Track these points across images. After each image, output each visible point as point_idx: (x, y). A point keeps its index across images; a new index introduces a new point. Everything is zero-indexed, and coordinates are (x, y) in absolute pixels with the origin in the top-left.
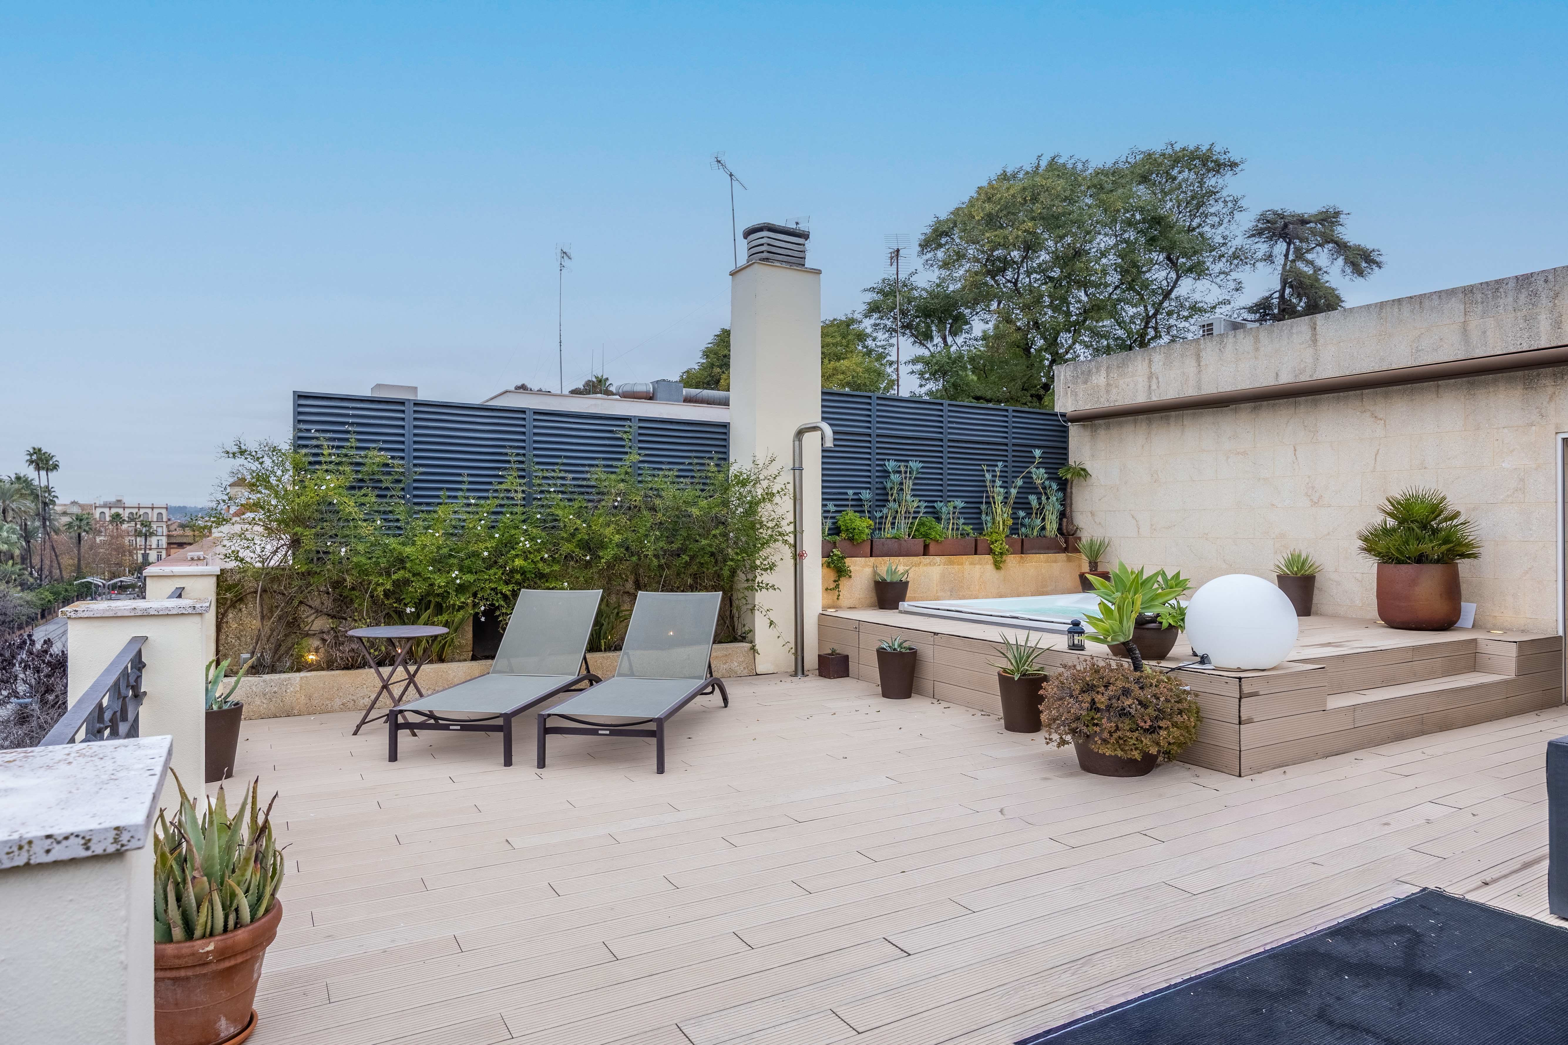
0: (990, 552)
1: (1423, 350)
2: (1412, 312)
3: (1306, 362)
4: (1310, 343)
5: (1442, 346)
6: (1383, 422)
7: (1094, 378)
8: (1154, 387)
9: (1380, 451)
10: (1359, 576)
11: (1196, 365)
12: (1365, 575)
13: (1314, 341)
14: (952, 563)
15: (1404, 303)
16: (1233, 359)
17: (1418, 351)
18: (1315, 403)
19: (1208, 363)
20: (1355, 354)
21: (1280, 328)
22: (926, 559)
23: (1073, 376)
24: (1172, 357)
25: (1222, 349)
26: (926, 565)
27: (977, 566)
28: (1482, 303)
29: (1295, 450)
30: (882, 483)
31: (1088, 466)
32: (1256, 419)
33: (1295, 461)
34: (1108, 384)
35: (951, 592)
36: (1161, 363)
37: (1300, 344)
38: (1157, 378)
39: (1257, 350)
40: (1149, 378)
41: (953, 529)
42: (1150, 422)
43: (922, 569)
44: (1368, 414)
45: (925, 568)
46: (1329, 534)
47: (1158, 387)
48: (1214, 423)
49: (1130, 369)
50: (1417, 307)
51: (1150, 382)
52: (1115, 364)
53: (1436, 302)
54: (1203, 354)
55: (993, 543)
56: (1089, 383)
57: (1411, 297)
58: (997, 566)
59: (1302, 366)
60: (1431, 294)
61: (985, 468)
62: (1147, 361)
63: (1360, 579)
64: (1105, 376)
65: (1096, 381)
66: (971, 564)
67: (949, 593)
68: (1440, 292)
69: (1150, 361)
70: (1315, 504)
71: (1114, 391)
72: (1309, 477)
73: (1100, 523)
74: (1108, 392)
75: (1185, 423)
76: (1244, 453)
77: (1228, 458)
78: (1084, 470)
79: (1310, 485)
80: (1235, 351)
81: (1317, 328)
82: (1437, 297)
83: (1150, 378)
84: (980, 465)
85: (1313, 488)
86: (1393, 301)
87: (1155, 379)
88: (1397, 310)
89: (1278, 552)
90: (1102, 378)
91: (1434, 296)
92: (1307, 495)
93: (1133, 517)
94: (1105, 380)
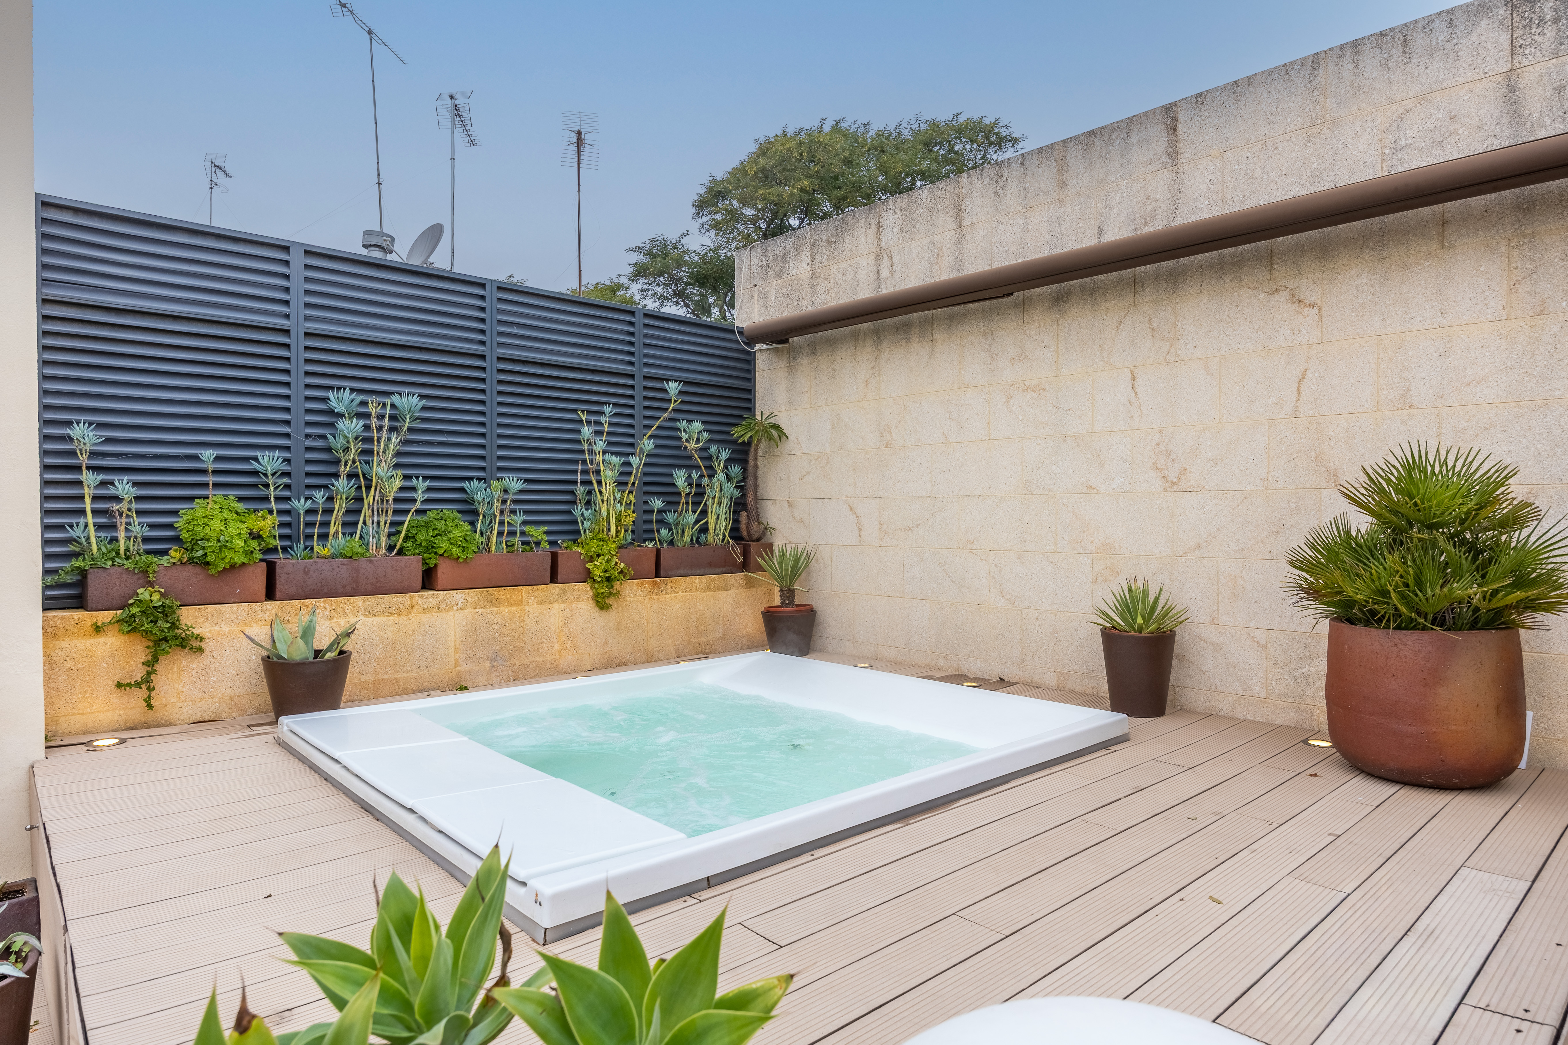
0: (587, 577)
1: (1408, 146)
2: (1385, 65)
3: (1156, 200)
4: (1165, 159)
5: (1455, 132)
6: (1315, 310)
7: (792, 265)
8: (885, 273)
9: (1309, 375)
10: (1260, 635)
11: (955, 226)
12: (1273, 634)
13: (1174, 154)
14: (494, 602)
15: (1367, 48)
16: (1019, 208)
17: (1396, 150)
18: (1175, 279)
19: (974, 220)
20: (1258, 172)
21: (1106, 138)
22: (429, 598)
23: (761, 267)
24: (915, 215)
25: (1000, 192)
26: (429, 610)
27: (556, 606)
28: (1556, 21)
29: (1134, 379)
30: (324, 437)
31: (782, 420)
32: (1060, 322)
33: (1134, 399)
34: (813, 275)
35: (493, 660)
36: (896, 230)
37: (1145, 165)
38: (890, 257)
39: (1063, 185)
40: (877, 259)
41: (500, 534)
42: (878, 335)
43: (416, 619)
44: (1284, 296)
45: (425, 618)
46: (1199, 546)
47: (891, 273)
48: (984, 334)
49: (847, 245)
50: (1397, 52)
51: (878, 265)
52: (824, 238)
53: (1441, 33)
54: (967, 204)
55: (591, 559)
56: (785, 275)
57: (1382, 34)
58: (602, 603)
59: (1149, 208)
60: (1429, 20)
61: (584, 417)
62: (874, 227)
63: (1262, 641)
64: (809, 260)
65: (795, 271)
66: (542, 601)
67: (488, 664)
68: (1452, 11)
69: (879, 226)
70: (1172, 485)
71: (823, 285)
72: (1161, 431)
73: (801, 520)
74: (813, 288)
75: (936, 336)
76: (1039, 388)
77: (1009, 397)
78: (777, 427)
79: (1162, 447)
80: (1023, 193)
81: (1180, 127)
82: (1444, 24)
83: (878, 258)
84: (575, 411)
85: (1168, 453)
86: (1342, 48)
87: (886, 259)
88: (1350, 66)
89: (1100, 579)
90: (804, 264)
91: (1437, 24)
92: (1156, 467)
93: (852, 510)
94: (809, 268)
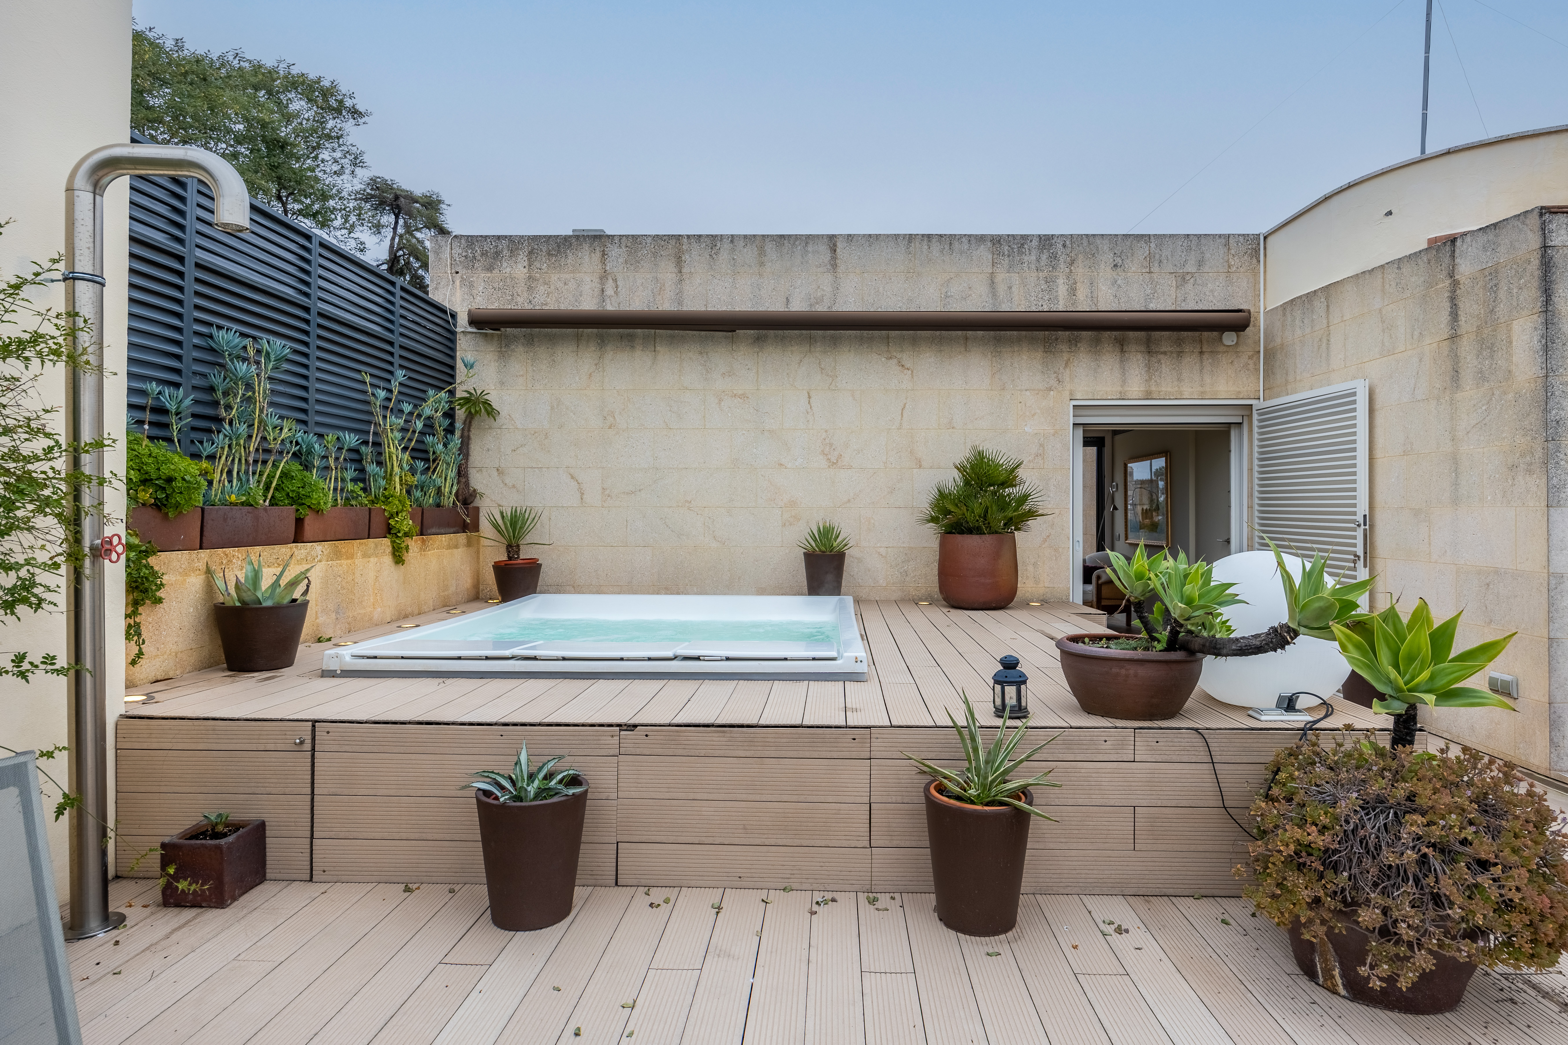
0: (389, 531)
1: (952, 296)
2: (942, 251)
3: (823, 290)
4: (829, 267)
5: (970, 295)
6: (910, 372)
7: (505, 264)
8: (609, 291)
9: (907, 406)
10: (883, 551)
11: (676, 270)
12: (889, 550)
13: (834, 266)
14: (337, 555)
15: (934, 240)
16: (729, 271)
17: (947, 297)
18: (834, 341)
19: (693, 270)
20: (881, 289)
21: (792, 242)
22: (300, 549)
23: (466, 257)
24: (639, 254)
25: (714, 256)
26: (301, 561)
27: (372, 559)
28: (1009, 256)
29: (809, 397)
30: (204, 375)
31: (494, 399)
32: (760, 354)
33: (809, 410)
34: (530, 277)
35: (337, 613)
36: (621, 260)
37: (817, 267)
38: (615, 281)
39: (762, 264)
40: (601, 278)
41: (335, 489)
44: (894, 362)
46: (849, 501)
47: (616, 293)
48: (701, 353)
49: (570, 261)
50: (947, 247)
51: (602, 284)
52: (544, 249)
53: (966, 246)
54: (685, 257)
55: (392, 517)
56: (496, 271)
57: (941, 236)
58: (398, 557)
59: (819, 294)
60: (962, 236)
61: (368, 379)
62: (598, 254)
63: (884, 554)
64: (526, 264)
65: (508, 270)
66: (365, 555)
67: (333, 616)
68: (970, 236)
69: (604, 254)
70: (833, 464)
71: (542, 289)
72: (826, 431)
73: (514, 486)
74: (530, 288)
75: (658, 348)
76: (744, 396)
77: (720, 400)
78: (487, 403)
79: (827, 441)
80: (732, 262)
81: (838, 250)
82: (966, 241)
83: (603, 278)
84: (359, 371)
85: (831, 445)
86: (923, 235)
87: (610, 281)
88: (926, 247)
89: (787, 524)
90: (520, 266)
91: (964, 240)
92: (823, 453)
93: (573, 477)
94: (526, 270)
